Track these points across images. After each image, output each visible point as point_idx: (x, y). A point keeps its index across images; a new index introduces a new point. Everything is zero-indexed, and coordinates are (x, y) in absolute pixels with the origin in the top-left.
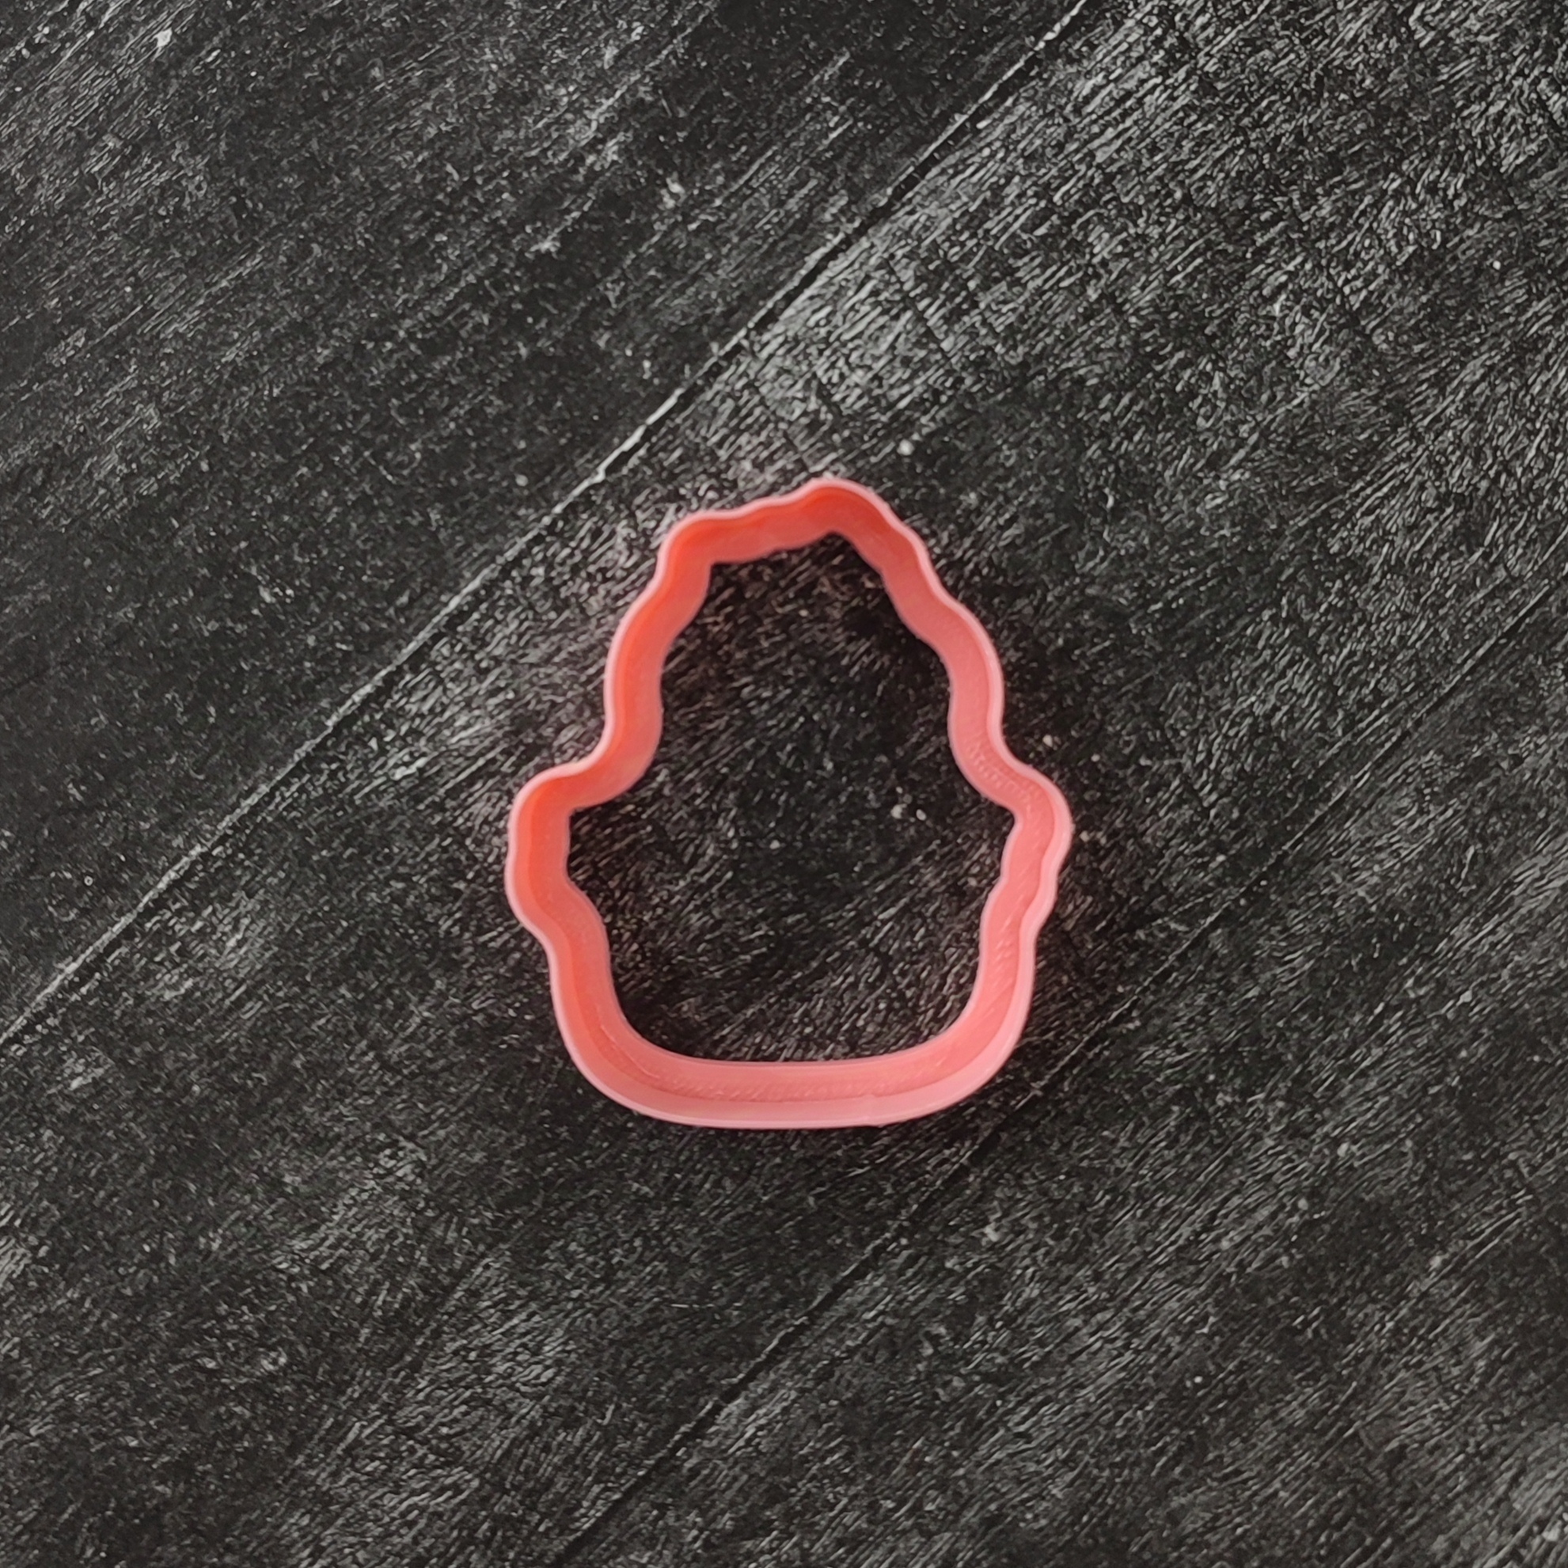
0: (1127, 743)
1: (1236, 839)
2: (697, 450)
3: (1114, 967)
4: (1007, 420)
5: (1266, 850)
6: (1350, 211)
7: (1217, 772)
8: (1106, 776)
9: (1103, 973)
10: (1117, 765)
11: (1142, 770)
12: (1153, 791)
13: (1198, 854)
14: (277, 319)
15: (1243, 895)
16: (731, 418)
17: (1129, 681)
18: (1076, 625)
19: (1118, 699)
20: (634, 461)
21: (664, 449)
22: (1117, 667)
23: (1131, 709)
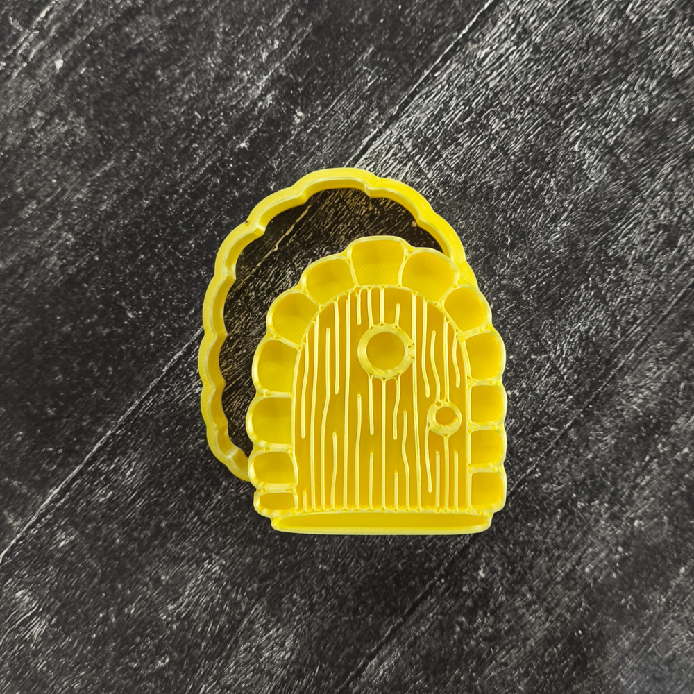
0: (525, 349)
1: (576, 388)
2: (320, 233)
3: (527, 450)
4: (460, 207)
5: (591, 392)
6: (606, 100)
7: (566, 359)
8: (517, 365)
9: (522, 453)
10: (521, 359)
11: (532, 361)
12: (538, 369)
13: (561, 396)
14: (124, 189)
15: (582, 413)
16: (334, 217)
17: (524, 321)
18: (498, 298)
19: (520, 330)
20: (291, 240)
21: (304, 233)
22: (518, 316)
23: (525, 334)
